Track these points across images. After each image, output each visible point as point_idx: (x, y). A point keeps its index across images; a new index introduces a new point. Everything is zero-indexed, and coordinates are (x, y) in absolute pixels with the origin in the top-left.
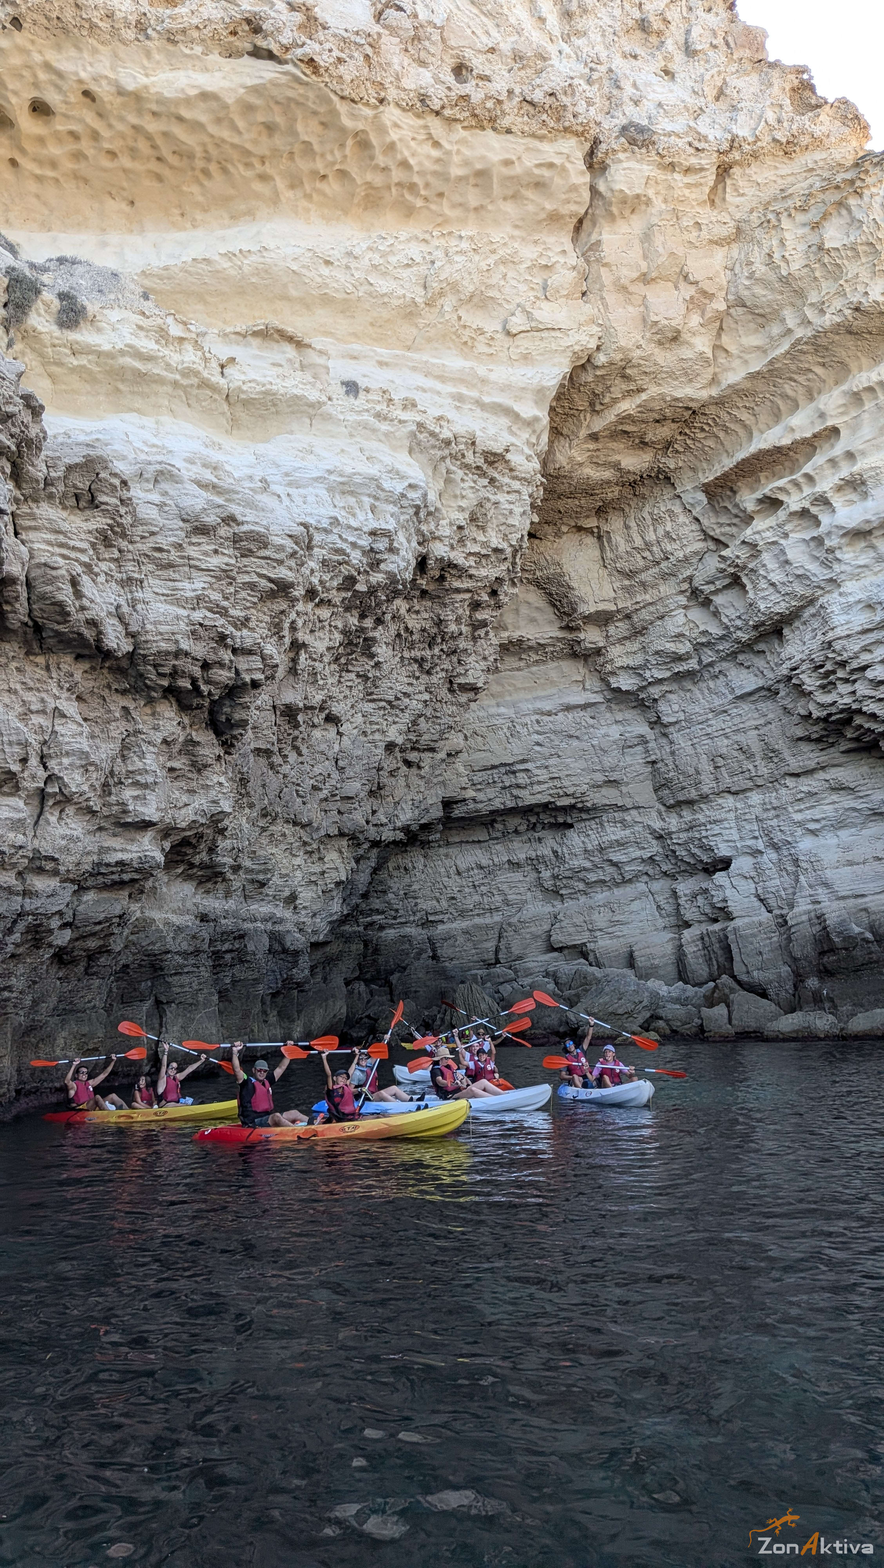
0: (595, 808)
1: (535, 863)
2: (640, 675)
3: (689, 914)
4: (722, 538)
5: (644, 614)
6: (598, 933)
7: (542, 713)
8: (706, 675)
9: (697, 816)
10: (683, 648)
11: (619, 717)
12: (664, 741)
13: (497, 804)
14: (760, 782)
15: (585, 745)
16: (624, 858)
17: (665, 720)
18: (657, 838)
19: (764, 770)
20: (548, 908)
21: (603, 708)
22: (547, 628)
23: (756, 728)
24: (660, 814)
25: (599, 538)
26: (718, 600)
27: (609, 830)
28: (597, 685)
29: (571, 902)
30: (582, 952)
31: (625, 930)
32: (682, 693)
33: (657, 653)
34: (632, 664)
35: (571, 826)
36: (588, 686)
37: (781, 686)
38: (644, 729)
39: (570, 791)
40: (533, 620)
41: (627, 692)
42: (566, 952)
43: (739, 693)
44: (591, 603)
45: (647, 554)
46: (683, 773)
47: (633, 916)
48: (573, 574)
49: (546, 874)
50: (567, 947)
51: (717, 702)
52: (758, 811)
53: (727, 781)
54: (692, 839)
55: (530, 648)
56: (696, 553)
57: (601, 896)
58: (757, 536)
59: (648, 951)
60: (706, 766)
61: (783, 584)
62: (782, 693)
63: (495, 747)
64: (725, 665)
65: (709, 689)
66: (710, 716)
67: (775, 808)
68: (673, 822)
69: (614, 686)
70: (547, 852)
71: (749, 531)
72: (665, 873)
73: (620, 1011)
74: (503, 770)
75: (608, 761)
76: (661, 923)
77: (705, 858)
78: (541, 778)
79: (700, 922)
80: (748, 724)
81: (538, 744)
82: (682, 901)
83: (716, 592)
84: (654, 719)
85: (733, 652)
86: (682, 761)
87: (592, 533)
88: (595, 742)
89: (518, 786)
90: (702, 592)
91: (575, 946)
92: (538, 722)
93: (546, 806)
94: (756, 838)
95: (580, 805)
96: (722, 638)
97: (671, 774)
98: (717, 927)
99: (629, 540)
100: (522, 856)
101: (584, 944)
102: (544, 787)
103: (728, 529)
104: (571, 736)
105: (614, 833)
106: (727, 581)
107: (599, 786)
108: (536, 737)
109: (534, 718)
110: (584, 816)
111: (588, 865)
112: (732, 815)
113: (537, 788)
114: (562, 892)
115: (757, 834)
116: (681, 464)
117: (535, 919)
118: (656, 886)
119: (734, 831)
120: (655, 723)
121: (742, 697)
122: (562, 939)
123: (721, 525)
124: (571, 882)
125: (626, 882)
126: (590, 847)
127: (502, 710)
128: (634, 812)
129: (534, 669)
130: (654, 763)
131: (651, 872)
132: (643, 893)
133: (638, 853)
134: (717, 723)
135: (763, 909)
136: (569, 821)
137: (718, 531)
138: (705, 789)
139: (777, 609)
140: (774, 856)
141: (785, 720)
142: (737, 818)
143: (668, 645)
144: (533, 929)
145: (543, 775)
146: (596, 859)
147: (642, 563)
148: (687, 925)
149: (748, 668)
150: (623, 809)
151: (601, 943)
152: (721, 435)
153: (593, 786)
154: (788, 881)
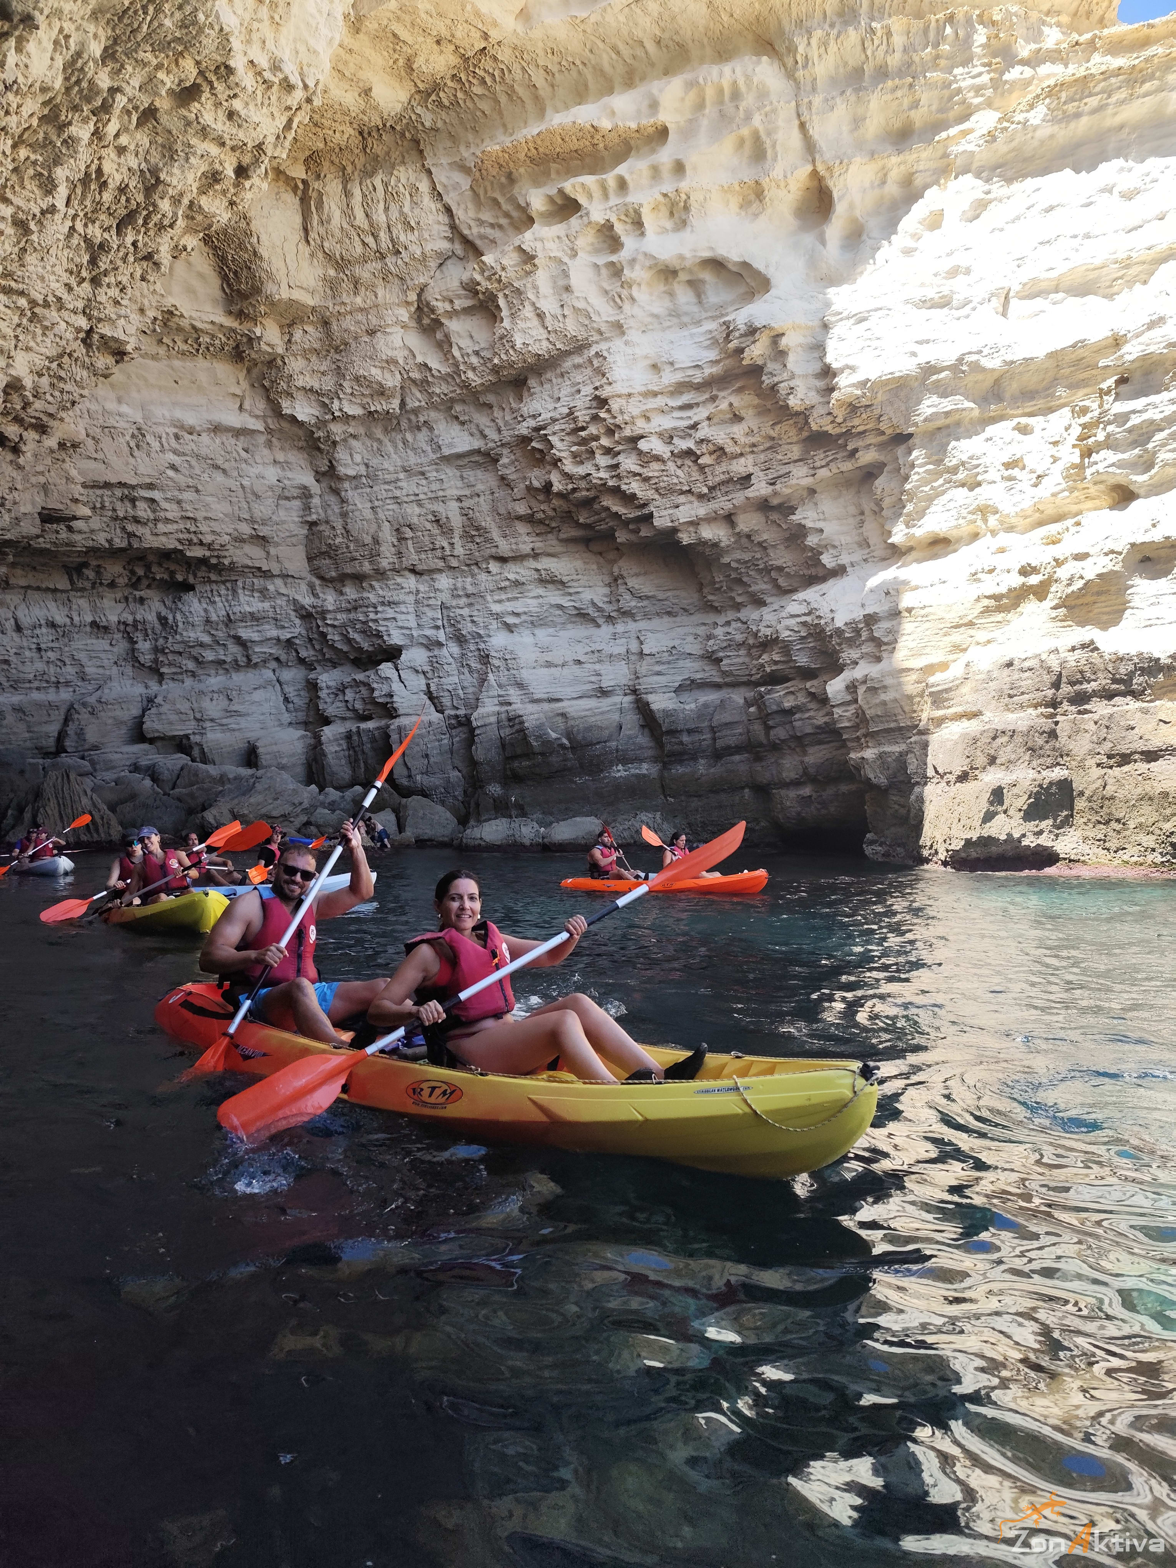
0: (232, 567)
1: (129, 630)
2: (324, 405)
3: (331, 708)
4: (478, 243)
5: (348, 323)
6: (208, 724)
7: (182, 427)
8: (404, 424)
9: (365, 595)
10: (392, 381)
11: (280, 457)
12: (332, 499)
13: (101, 539)
14: (454, 563)
15: (233, 484)
16: (256, 637)
17: (342, 470)
18: (302, 617)
19: (459, 550)
20: (139, 690)
21: (262, 439)
22: (208, 308)
23: (459, 499)
24: (312, 587)
25: (304, 200)
26: (454, 326)
27: (243, 598)
28: (261, 406)
29: (172, 684)
30: (182, 745)
31: (243, 723)
32: (368, 442)
33: (357, 379)
34: (316, 386)
35: (191, 588)
36: (247, 406)
37: (505, 451)
38: (307, 479)
39: (208, 539)
40: (190, 291)
41: (301, 424)
42: (159, 744)
43: (446, 452)
44: (284, 286)
45: (370, 240)
46: (356, 541)
47: (254, 708)
48: (263, 238)
49: (144, 646)
50: (163, 738)
51: (413, 460)
52: (445, 597)
53: (412, 557)
54: (353, 623)
55: (179, 329)
56: (439, 254)
57: (215, 681)
58: (539, 245)
59: (275, 748)
60: (387, 535)
61: (554, 317)
62: (504, 460)
63: (112, 458)
64: (433, 415)
65: (405, 442)
66: (402, 476)
67: (468, 596)
68: (330, 599)
69: (287, 411)
70: (151, 617)
71: (528, 235)
72: (302, 661)
73: (275, 813)
74: (118, 493)
75: (262, 510)
76: (286, 717)
77: (366, 646)
78: (169, 515)
79: (344, 719)
80: (448, 493)
81: (173, 467)
82: (323, 694)
83: (453, 314)
84: (324, 468)
85: (452, 400)
86: (354, 528)
87: (295, 189)
88: (246, 482)
89: (136, 520)
90: (433, 310)
91: (174, 737)
92: (177, 437)
93: (166, 555)
94: (437, 628)
95: (214, 561)
96: (444, 378)
97: (338, 540)
98: (370, 725)
99: (348, 212)
100: (114, 619)
101: (187, 736)
102: (171, 528)
103: (489, 231)
104: (217, 467)
105: (249, 603)
106: (468, 303)
107: (243, 541)
108: (171, 457)
109: (172, 430)
110: (213, 577)
111: (206, 639)
112: (411, 598)
113: (161, 527)
114: (163, 670)
115: (440, 623)
116: (440, 124)
117: (121, 701)
118: (287, 675)
119: (412, 618)
120: (324, 474)
121: (447, 459)
122: (159, 727)
123: (481, 222)
124: (178, 659)
125: (250, 664)
126: (214, 618)
127: (124, 409)
128: (279, 582)
129: (177, 363)
130: (312, 524)
131: (283, 657)
132: (269, 682)
133: (274, 633)
134: (408, 486)
135: (433, 708)
136: (191, 580)
137: (475, 230)
138: (384, 564)
139: (535, 348)
140: (455, 649)
141: (500, 494)
142: (417, 602)
143: (374, 371)
144: (118, 713)
145: (172, 511)
146: (220, 634)
147: (359, 249)
148: (327, 721)
149: (463, 423)
150: (267, 575)
151: (210, 736)
152: (503, 99)
153: (236, 539)
154: (469, 680)
